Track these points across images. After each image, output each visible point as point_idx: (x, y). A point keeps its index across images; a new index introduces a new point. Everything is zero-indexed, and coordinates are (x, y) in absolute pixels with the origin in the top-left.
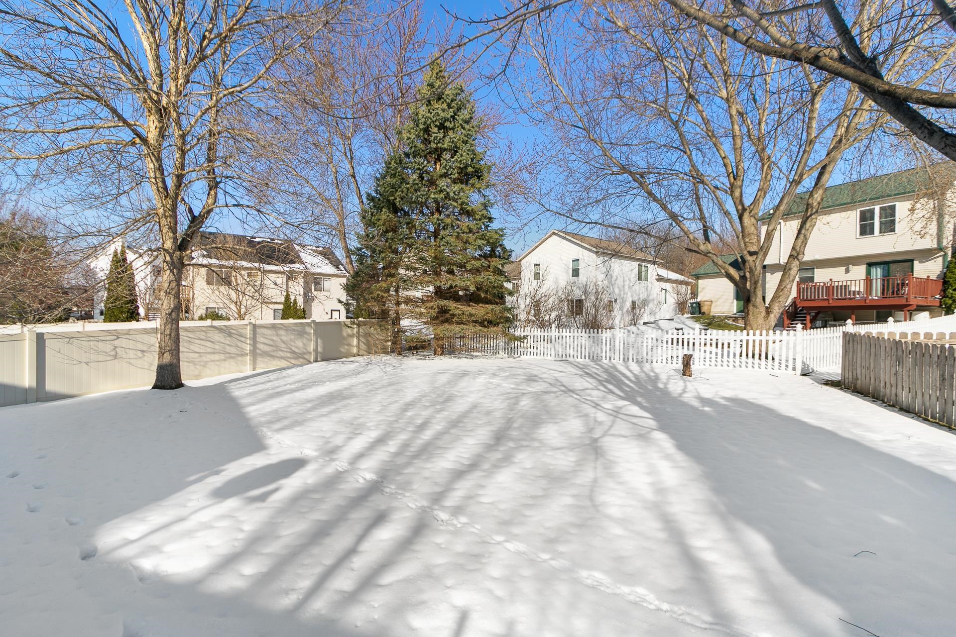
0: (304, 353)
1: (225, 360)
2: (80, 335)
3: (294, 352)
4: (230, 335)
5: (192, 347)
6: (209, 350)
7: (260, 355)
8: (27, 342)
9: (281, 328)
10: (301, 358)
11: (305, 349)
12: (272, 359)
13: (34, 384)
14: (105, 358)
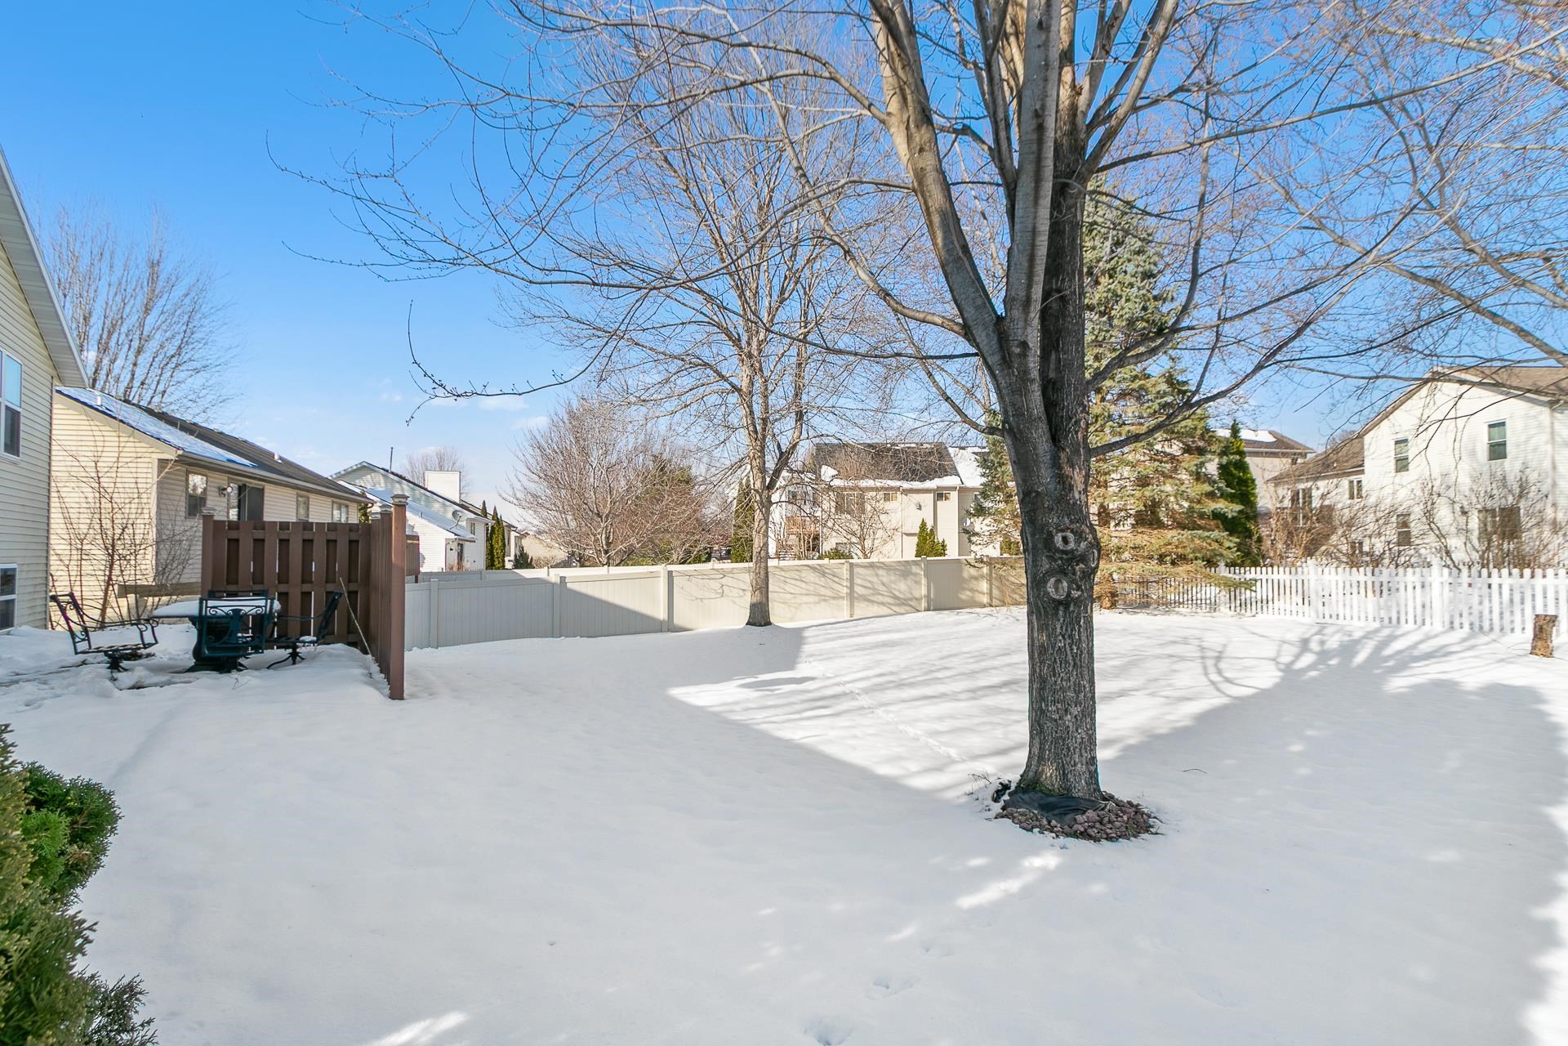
0: (910, 599)
1: (818, 603)
2: (696, 573)
3: (895, 597)
4: (824, 574)
5: (787, 588)
6: (804, 592)
7: (857, 599)
8: (662, 579)
9: (879, 567)
10: (906, 604)
11: (911, 594)
12: (870, 605)
13: (666, 618)
14: (713, 596)
